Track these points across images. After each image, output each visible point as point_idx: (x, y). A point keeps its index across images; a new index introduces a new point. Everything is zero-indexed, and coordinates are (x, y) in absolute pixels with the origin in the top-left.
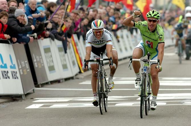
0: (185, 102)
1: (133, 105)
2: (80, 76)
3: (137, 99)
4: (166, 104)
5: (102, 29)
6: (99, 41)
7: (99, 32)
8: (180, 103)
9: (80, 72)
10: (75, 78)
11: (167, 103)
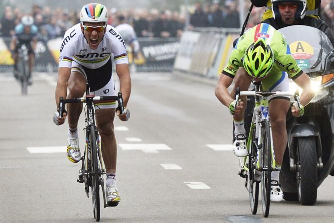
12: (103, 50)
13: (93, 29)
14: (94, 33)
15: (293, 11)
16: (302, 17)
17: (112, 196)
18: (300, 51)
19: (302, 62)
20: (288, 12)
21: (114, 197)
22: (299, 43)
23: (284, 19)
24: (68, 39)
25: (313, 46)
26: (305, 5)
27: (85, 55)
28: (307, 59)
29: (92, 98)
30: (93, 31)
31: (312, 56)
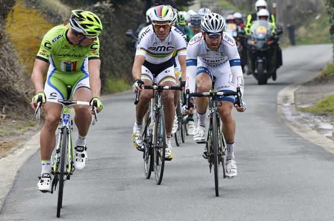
12: (169, 43)
13: (160, 27)
14: (162, 29)
17: (168, 153)
21: (170, 154)
24: (144, 34)
27: (155, 48)
29: (163, 86)
30: (160, 28)
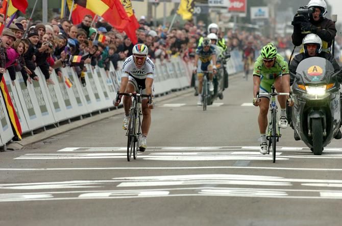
0: (203, 191)
1: (110, 196)
2: (15, 145)
3: (118, 186)
4: (169, 194)
5: (145, 55)
6: (138, 72)
7: (142, 59)
8: (193, 191)
9: (15, 139)
10: (6, 148)
11: (171, 192)
15: (315, 49)
16: (319, 52)
18: (315, 71)
19: (316, 77)
20: (312, 50)
22: (315, 67)
23: (309, 53)
25: (322, 68)
26: (321, 46)
28: (318, 75)
31: (321, 74)
